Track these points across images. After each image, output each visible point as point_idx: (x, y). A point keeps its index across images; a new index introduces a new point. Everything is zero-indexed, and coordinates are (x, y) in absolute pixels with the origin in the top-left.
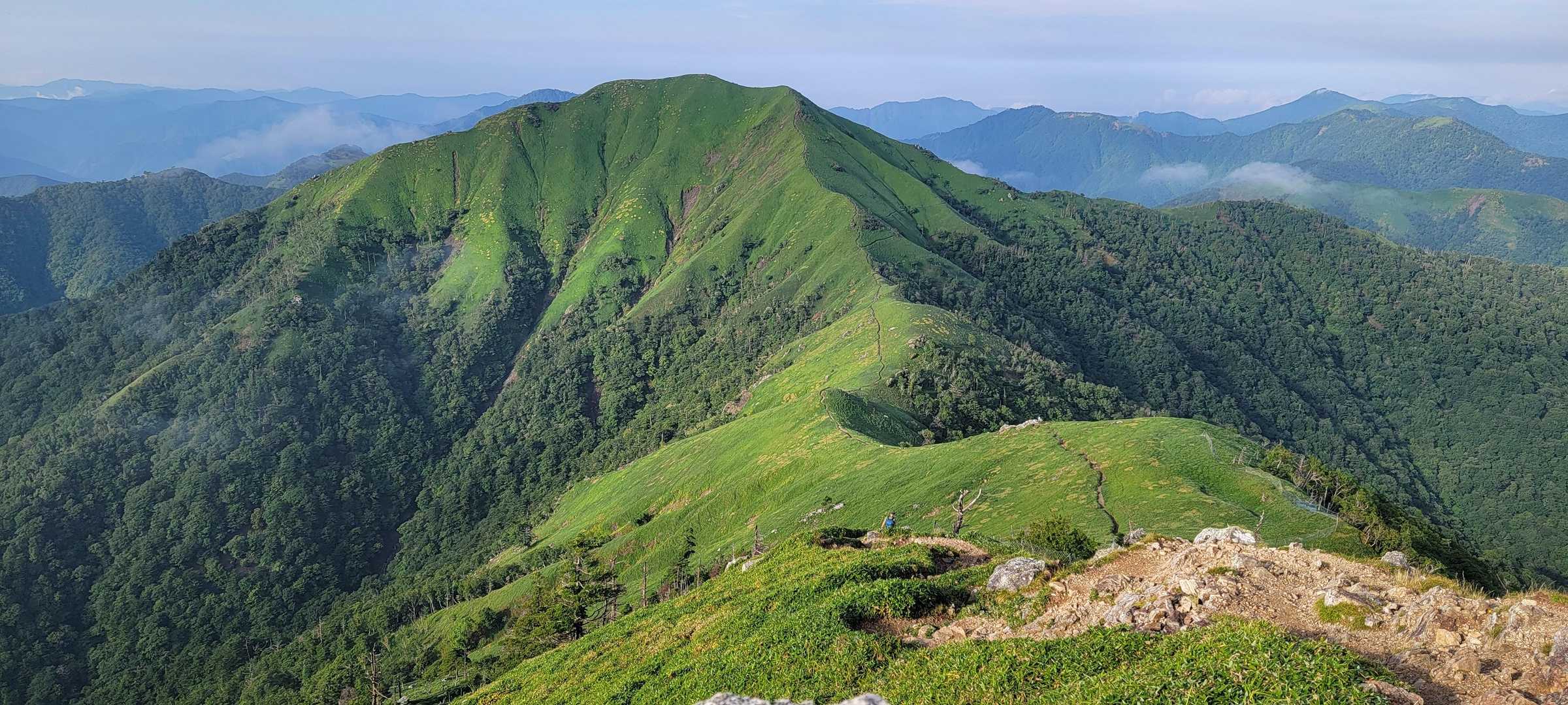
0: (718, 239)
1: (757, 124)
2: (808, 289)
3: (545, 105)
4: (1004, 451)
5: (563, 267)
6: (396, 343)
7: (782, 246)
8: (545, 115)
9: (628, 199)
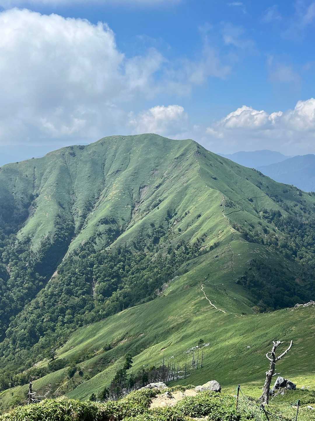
0: (156, 211)
1: (176, 157)
2: (199, 234)
3: (78, 147)
4: (297, 318)
5: (82, 222)
6: (2, 256)
7: (186, 214)
8: (78, 152)
9: (115, 190)
